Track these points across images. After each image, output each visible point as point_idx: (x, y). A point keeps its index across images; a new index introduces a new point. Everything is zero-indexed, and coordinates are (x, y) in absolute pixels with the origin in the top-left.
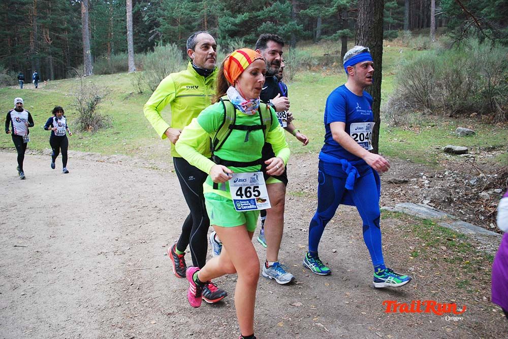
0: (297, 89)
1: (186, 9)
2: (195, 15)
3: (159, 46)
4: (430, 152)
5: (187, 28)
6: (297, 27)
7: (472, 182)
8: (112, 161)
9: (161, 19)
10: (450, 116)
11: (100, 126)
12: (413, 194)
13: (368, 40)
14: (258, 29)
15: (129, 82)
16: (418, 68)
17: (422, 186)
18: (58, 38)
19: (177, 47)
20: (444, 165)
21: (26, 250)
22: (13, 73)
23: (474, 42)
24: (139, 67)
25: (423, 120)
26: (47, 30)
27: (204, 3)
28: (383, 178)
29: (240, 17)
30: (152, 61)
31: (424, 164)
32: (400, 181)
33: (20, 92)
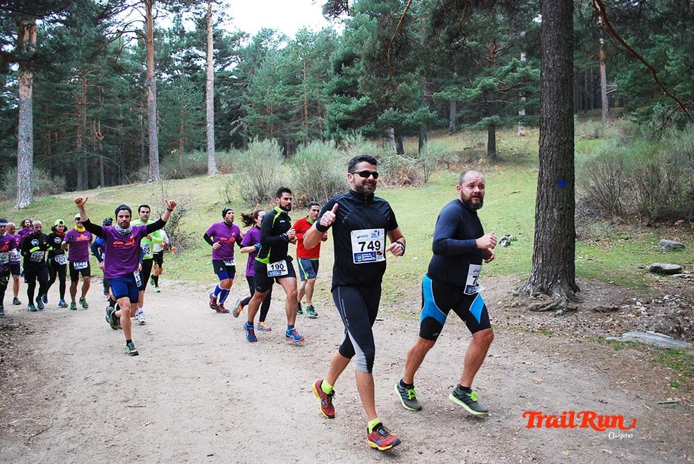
1: (280, 93)
2: (293, 101)
3: (255, 141)
4: (633, 272)
5: (281, 118)
6: (430, 114)
9: (247, 107)
10: (648, 226)
11: (186, 247)
12: (630, 324)
13: (557, 134)
14: (379, 118)
15: (214, 189)
16: (600, 166)
17: (638, 314)
18: (112, 133)
19: (278, 142)
20: (657, 288)
22: (57, 178)
23: (673, 130)
24: (223, 169)
25: (612, 231)
26: (97, 122)
27: (305, 86)
28: (585, 305)
29: (355, 104)
30: (246, 162)
31: (633, 288)
32: (608, 309)
33: (69, 202)
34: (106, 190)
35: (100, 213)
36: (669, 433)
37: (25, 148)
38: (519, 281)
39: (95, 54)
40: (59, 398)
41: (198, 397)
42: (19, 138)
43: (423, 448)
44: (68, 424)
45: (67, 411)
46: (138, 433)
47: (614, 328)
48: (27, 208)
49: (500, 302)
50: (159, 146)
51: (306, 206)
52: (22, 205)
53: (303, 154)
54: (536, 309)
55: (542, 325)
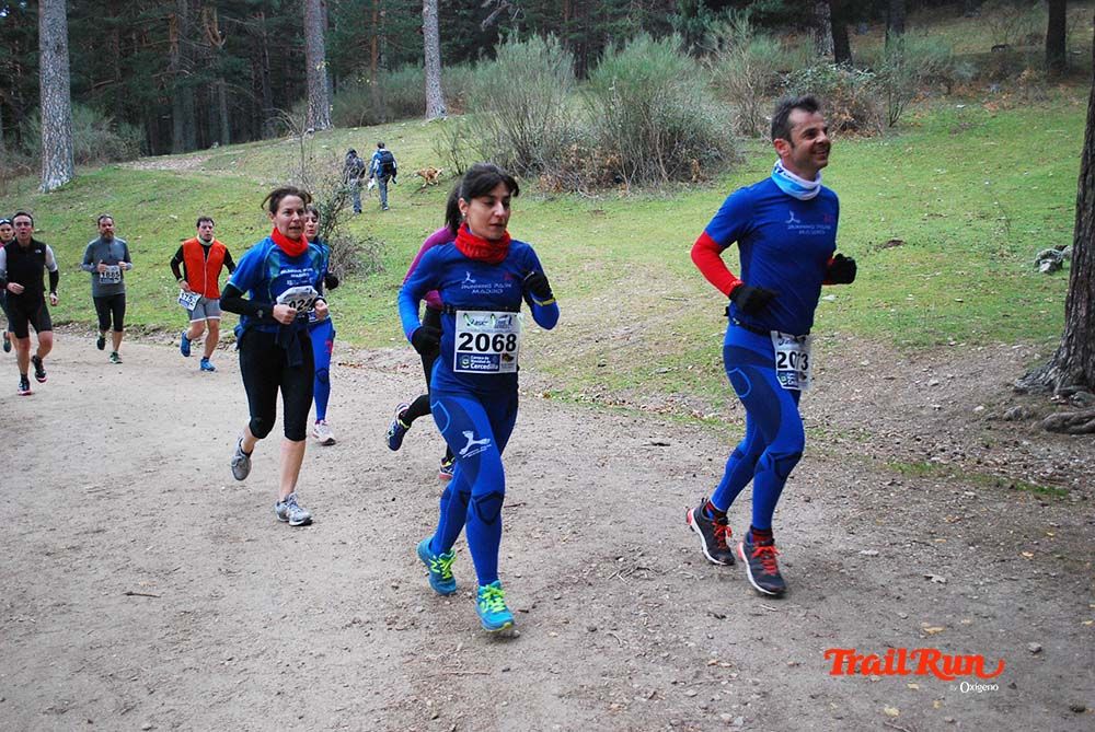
0: (909, 154)
3: (510, 42)
8: (381, 365)
11: (351, 269)
15: (428, 148)
18: (241, 31)
19: (562, 42)
21: (156, 606)
22: (126, 127)
24: (455, 103)
30: (492, 85)
33: (144, 177)
34: (227, 150)
35: (200, 199)
37: (53, 68)
38: (1037, 356)
42: (41, 46)
48: (63, 190)
49: (981, 408)
50: (328, 56)
51: (618, 181)
52: (53, 183)
54: (1061, 428)
55: (1061, 468)
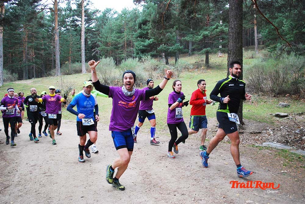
1: (114, 37)
2: (120, 40)
3: (103, 58)
4: (268, 117)
5: (115, 48)
6: (180, 47)
7: (297, 132)
9: (99, 43)
10: (274, 96)
12: (266, 139)
13: (235, 56)
14: (158, 49)
16: (254, 70)
17: (269, 135)
18: (39, 54)
19: (113, 59)
20: (277, 123)
22: (14, 74)
23: (285, 55)
24: (88, 70)
25: (259, 99)
26: (32, 49)
27: (125, 34)
28: (247, 131)
29: (147, 42)
30: (99, 67)
31: (267, 123)
32: (257, 132)
33: (19, 85)
34: (36, 79)
36: (282, 186)
39: (32, 18)
40: (14, 172)
41: (77, 172)
43: (176, 193)
44: (19, 183)
45: (19, 178)
46: (50, 187)
47: (259, 141)
48: (1, 88)
49: (210, 130)
50: (60, 60)
53: (124, 64)
